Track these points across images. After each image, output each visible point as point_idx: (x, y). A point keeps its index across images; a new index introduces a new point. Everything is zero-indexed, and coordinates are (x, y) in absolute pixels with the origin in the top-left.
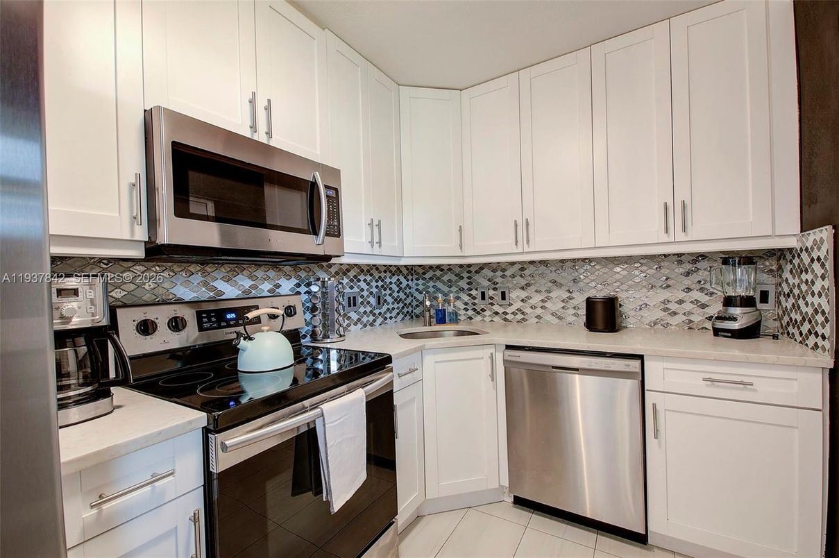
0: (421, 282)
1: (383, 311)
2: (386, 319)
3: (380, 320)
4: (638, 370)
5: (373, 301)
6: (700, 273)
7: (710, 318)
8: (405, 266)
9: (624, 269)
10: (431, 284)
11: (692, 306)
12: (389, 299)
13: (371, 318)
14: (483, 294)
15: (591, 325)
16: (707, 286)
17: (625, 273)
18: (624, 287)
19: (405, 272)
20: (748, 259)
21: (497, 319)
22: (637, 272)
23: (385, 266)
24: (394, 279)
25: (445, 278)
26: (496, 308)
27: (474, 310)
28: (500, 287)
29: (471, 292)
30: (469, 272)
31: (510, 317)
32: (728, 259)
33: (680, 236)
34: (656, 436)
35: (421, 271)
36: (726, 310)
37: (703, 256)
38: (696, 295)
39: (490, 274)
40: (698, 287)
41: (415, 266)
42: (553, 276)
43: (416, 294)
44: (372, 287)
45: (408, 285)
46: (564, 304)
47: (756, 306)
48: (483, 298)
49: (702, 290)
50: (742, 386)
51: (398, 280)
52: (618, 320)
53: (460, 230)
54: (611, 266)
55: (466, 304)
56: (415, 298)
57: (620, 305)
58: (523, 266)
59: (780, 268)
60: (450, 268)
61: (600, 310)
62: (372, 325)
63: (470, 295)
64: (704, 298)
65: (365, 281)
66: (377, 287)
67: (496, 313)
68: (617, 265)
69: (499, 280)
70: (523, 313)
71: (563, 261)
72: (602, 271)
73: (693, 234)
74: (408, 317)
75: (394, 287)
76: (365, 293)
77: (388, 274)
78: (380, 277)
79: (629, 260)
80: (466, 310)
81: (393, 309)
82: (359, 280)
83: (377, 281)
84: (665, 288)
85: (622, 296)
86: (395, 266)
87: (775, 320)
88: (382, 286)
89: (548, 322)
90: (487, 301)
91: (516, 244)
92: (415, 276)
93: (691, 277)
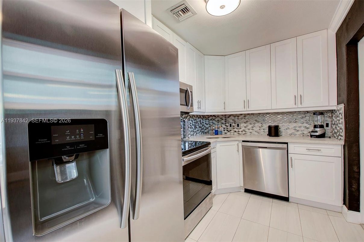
0: (207, 121)
1: (196, 130)
2: (197, 133)
3: (195, 134)
4: (286, 147)
5: (193, 127)
6: (307, 117)
7: (309, 132)
8: (202, 115)
9: (281, 116)
10: (211, 121)
11: (304, 128)
12: (198, 127)
13: (193, 133)
14: (231, 125)
15: (270, 134)
16: (309, 122)
17: (281, 117)
18: (281, 122)
19: (202, 117)
20: (321, 113)
21: (235, 133)
22: (285, 117)
23: (196, 115)
24: (199, 120)
25: (216, 119)
26: (235, 130)
27: (227, 130)
28: (237, 122)
29: (226, 124)
30: (225, 117)
31: (240, 133)
32: (315, 113)
33: (300, 106)
34: (292, 167)
35: (207, 117)
36: (315, 129)
37: (308, 112)
38: (305, 125)
39: (233, 118)
40: (306, 122)
41: (205, 115)
42: (256, 118)
43: (205, 125)
44: (193, 122)
45: (203, 122)
46: (260, 128)
47: (324, 128)
48: (231, 126)
49: (307, 123)
50: (318, 151)
51: (200, 120)
52: (279, 133)
53: (224, 103)
54: (276, 115)
55: (224, 128)
56: (205, 126)
57: (280, 128)
58: (245, 115)
59: (332, 116)
60: (218, 116)
61: (273, 130)
62: (193, 135)
63: (226, 125)
64: (308, 126)
65: (191, 120)
66: (194, 122)
67: (235, 131)
68: (279, 115)
69: (236, 120)
70: (245, 131)
71: (259, 114)
72: (273, 117)
73: (304, 105)
74: (203, 133)
75: (199, 122)
76: (191, 124)
77: (197, 118)
78: (195, 119)
79: (283, 113)
80: (224, 130)
81: (199, 130)
82: (190, 120)
83: (194, 120)
84: (295, 122)
85: (280, 125)
86: (199, 115)
87: (331, 132)
88: (196, 122)
89: (254, 134)
90: (232, 127)
91: (244, 108)
92: (205, 119)
93: (303, 119)
